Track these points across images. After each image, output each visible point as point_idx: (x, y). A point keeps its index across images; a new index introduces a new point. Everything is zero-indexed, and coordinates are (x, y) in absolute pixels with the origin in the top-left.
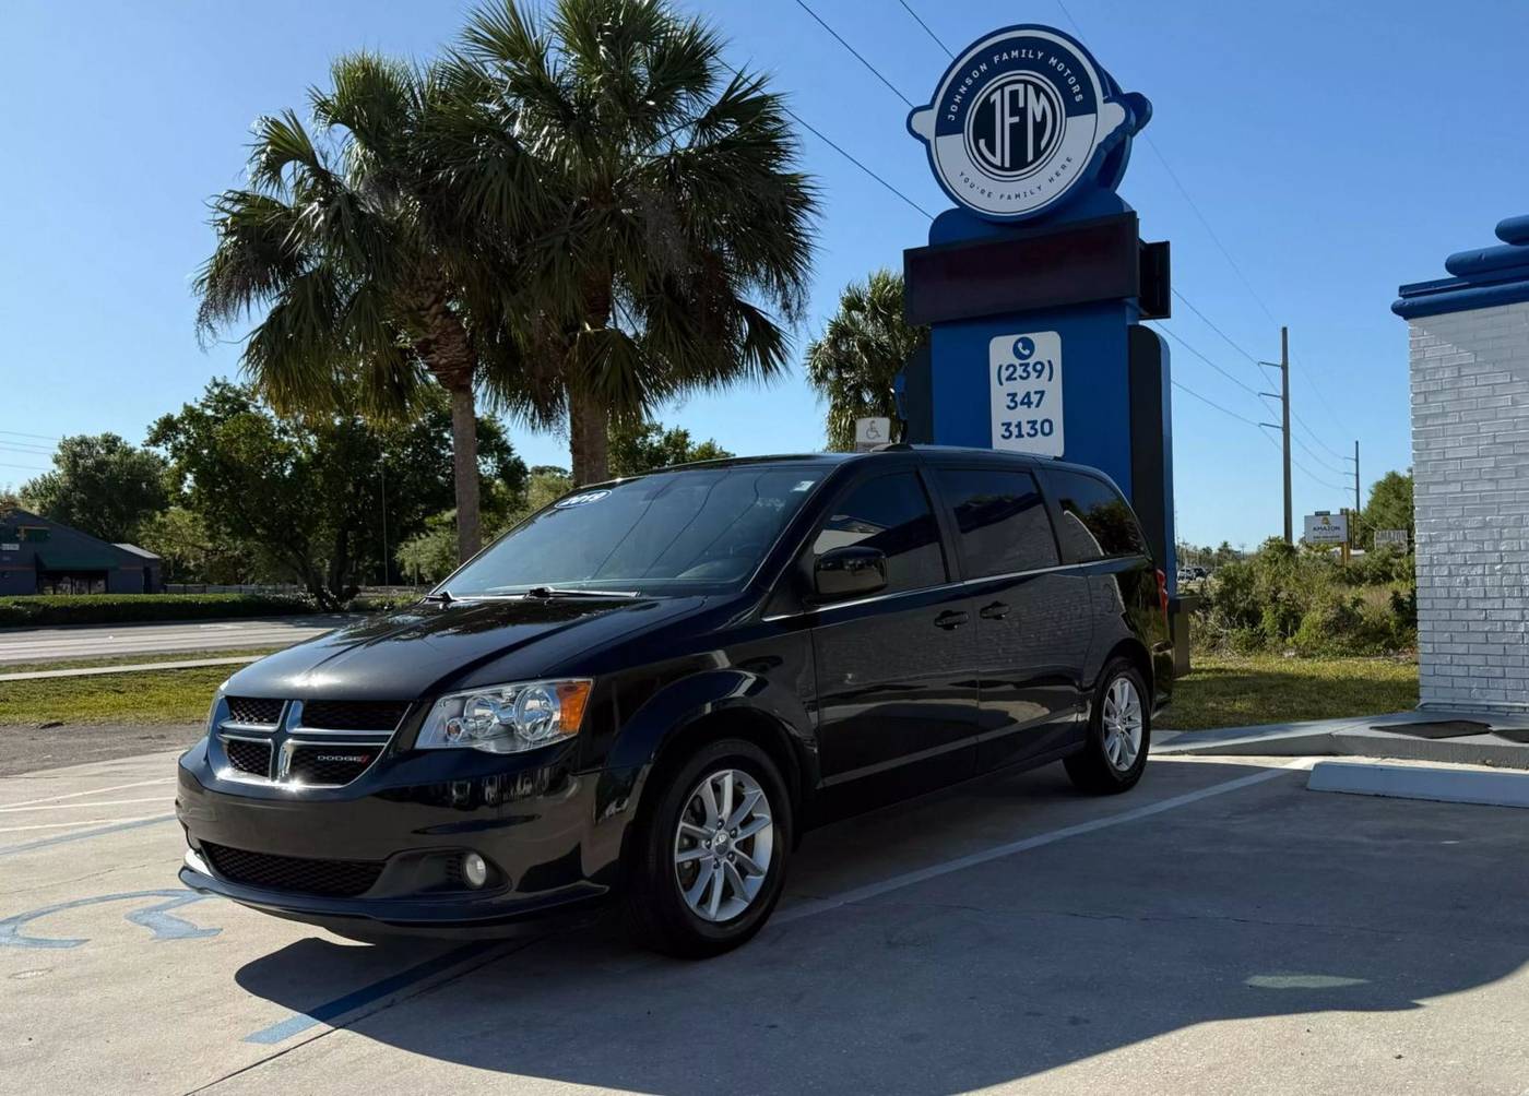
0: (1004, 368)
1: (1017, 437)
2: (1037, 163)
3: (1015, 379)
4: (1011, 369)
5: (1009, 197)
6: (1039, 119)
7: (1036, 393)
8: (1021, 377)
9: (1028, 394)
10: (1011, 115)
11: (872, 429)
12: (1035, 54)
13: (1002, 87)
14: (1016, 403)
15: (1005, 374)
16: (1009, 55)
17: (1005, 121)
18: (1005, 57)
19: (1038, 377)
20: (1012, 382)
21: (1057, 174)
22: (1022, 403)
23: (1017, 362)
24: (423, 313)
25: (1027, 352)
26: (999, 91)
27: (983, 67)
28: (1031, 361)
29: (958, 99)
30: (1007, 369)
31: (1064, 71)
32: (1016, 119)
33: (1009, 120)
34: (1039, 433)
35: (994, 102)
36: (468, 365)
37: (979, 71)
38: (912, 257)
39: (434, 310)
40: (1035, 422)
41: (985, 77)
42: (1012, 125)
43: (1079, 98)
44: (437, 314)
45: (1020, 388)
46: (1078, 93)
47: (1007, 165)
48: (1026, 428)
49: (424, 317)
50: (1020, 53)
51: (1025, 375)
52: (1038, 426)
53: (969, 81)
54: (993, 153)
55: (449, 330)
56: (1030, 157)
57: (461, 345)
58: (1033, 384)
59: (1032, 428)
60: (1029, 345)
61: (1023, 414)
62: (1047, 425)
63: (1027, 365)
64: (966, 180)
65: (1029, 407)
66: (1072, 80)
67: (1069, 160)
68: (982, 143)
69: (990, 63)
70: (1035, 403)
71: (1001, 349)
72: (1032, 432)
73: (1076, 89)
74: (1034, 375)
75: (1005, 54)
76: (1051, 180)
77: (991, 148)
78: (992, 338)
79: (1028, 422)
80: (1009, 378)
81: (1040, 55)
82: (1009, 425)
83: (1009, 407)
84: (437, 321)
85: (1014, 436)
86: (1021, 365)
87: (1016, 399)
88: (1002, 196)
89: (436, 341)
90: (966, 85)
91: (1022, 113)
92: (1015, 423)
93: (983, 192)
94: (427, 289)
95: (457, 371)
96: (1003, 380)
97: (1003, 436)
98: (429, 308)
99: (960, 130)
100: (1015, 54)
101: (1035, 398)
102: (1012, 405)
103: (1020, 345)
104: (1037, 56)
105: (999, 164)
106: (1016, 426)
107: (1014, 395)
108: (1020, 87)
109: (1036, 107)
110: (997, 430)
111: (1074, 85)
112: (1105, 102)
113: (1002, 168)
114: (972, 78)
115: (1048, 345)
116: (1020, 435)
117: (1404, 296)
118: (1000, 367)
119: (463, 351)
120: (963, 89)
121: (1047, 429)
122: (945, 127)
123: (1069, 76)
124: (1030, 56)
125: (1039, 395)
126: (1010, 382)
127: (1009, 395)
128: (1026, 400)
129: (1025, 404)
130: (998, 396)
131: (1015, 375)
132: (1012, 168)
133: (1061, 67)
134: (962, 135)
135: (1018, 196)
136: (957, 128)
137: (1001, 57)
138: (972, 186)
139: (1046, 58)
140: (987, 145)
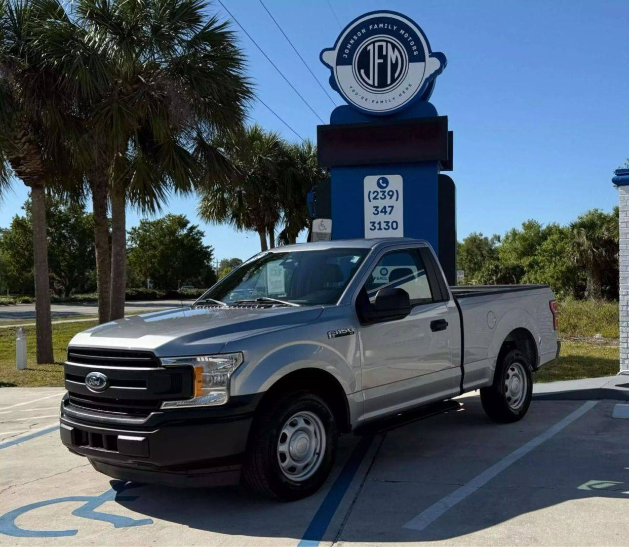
0: (372, 193)
1: (378, 229)
2: (394, 85)
3: (378, 199)
4: (376, 194)
5: (377, 102)
6: (394, 62)
7: (389, 207)
8: (381, 198)
9: (385, 207)
10: (379, 58)
11: (321, 225)
12: (392, 27)
13: (374, 43)
14: (378, 212)
15: (372, 196)
16: (378, 26)
17: (375, 61)
18: (376, 26)
19: (391, 198)
21: (404, 92)
22: (382, 212)
23: (379, 190)
24: (17, 141)
25: (384, 185)
26: (372, 45)
27: (364, 31)
28: (387, 190)
29: (349, 46)
30: (374, 193)
31: (408, 38)
32: (381, 61)
33: (377, 61)
34: (391, 228)
35: (369, 50)
36: (43, 173)
37: (361, 32)
38: (321, 130)
39: (23, 140)
40: (388, 222)
41: (364, 37)
42: (379, 64)
43: (416, 53)
44: (25, 143)
45: (381, 204)
46: (415, 50)
47: (376, 84)
48: (383, 225)
49: (17, 143)
50: (384, 26)
51: (383, 197)
52: (390, 224)
53: (355, 37)
54: (369, 78)
55: (32, 152)
56: (389, 82)
57: (39, 161)
58: (387, 202)
59: (387, 225)
60: (386, 181)
61: (382, 218)
62: (395, 225)
63: (385, 192)
64: (354, 91)
65: (385, 214)
66: (412, 43)
68: (362, 71)
69: (367, 29)
70: (388, 212)
71: (370, 183)
72: (387, 227)
73: (415, 48)
74: (388, 197)
75: (376, 25)
76: (400, 95)
77: (368, 75)
78: (365, 177)
79: (385, 222)
80: (375, 198)
81: (395, 28)
82: (374, 223)
83: (374, 213)
84: (25, 147)
85: (377, 229)
86: (381, 192)
87: (378, 209)
88: (373, 101)
89: (24, 158)
90: (354, 39)
91: (385, 58)
92: (377, 222)
93: (363, 98)
94: (19, 127)
96: (371, 199)
97: (371, 229)
98: (21, 139)
99: (351, 64)
100: (381, 25)
101: (388, 210)
102: (376, 212)
103: (381, 181)
104: (393, 28)
105: (372, 84)
106: (378, 224)
107: (377, 207)
108: (384, 44)
109: (392, 55)
110: (367, 226)
111: (413, 46)
112: (430, 56)
113: (373, 86)
114: (357, 35)
115: (396, 182)
118: (370, 192)
119: (39, 165)
120: (352, 41)
121: (395, 226)
122: (341, 61)
123: (411, 41)
124: (390, 28)
125: (391, 208)
126: (375, 200)
127: (374, 207)
128: (384, 210)
129: (383, 212)
130: (368, 207)
131: (378, 197)
132: (379, 87)
133: (406, 35)
134: (351, 66)
135: (382, 102)
136: (348, 62)
137: (373, 26)
138: (356, 94)
139: (398, 30)
140: (365, 73)
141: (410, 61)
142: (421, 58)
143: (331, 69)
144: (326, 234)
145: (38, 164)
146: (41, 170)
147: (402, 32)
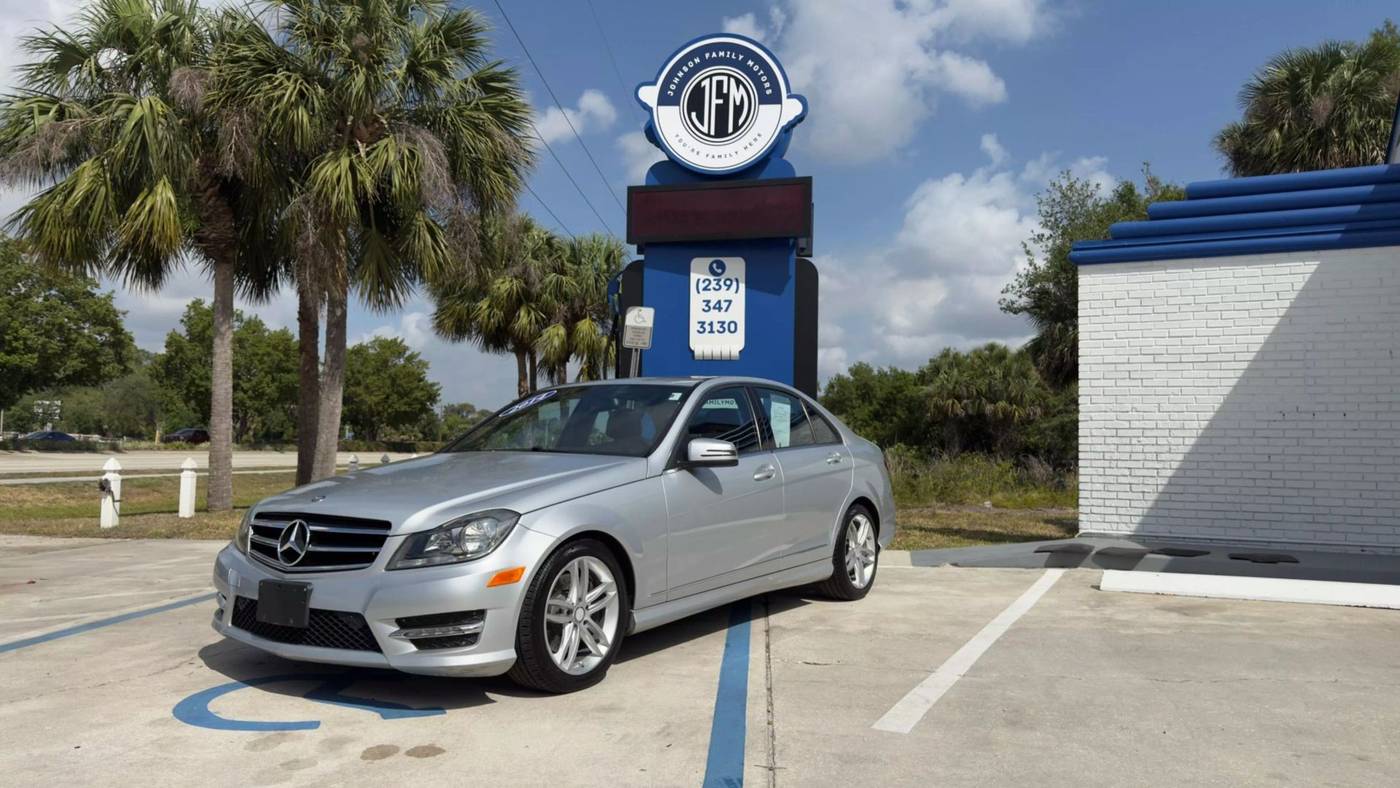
0: (701, 281)
1: (709, 332)
2: (736, 135)
3: (710, 290)
4: (707, 282)
5: (713, 157)
6: (738, 103)
7: (726, 301)
8: (715, 289)
9: (719, 302)
11: (639, 316)
12: (736, 56)
13: (711, 77)
14: (710, 307)
15: (702, 286)
16: (717, 54)
17: (712, 102)
18: (714, 55)
19: (728, 289)
21: (751, 144)
22: (714, 308)
23: (712, 278)
24: (199, 194)
25: (719, 271)
26: (708, 79)
27: (697, 60)
28: (723, 277)
29: (676, 80)
30: (704, 281)
31: (759, 71)
32: (721, 101)
33: (715, 101)
34: (727, 331)
35: (704, 86)
37: (694, 62)
38: (633, 192)
39: (208, 193)
40: (723, 323)
41: (698, 68)
42: (717, 105)
43: (769, 92)
44: (211, 196)
45: (713, 297)
46: (768, 88)
47: (712, 133)
48: (716, 327)
50: (726, 54)
51: (717, 287)
52: (726, 326)
53: (685, 69)
54: (702, 124)
55: (220, 210)
56: (730, 130)
58: (724, 294)
59: (721, 327)
60: (722, 266)
61: (714, 316)
62: (732, 326)
63: (719, 280)
64: (680, 141)
65: (719, 311)
66: (764, 79)
67: (759, 135)
68: (694, 114)
69: (702, 58)
70: (724, 309)
71: (700, 267)
72: (721, 330)
73: (767, 85)
74: (724, 288)
75: (714, 53)
76: (746, 148)
77: (701, 119)
78: (692, 258)
79: (719, 322)
80: (705, 289)
81: (741, 57)
82: (704, 323)
83: (704, 310)
84: (211, 202)
85: (707, 331)
86: (715, 280)
87: (710, 304)
88: (707, 155)
90: (683, 71)
91: (726, 97)
92: (708, 322)
93: (692, 150)
95: (223, 245)
96: (700, 290)
97: (699, 331)
98: (205, 190)
99: (677, 103)
100: (722, 54)
101: (724, 305)
102: (707, 308)
103: (715, 266)
104: (739, 58)
105: (706, 132)
106: (709, 324)
107: (709, 302)
108: (725, 79)
109: (736, 94)
110: (694, 327)
111: (766, 82)
112: (789, 97)
113: (709, 135)
114: (687, 66)
116: (711, 332)
118: (699, 280)
120: (680, 74)
121: (732, 328)
122: (664, 100)
123: (762, 75)
124: (733, 57)
125: (727, 303)
126: (706, 292)
127: (704, 301)
128: (717, 306)
129: (717, 309)
130: (696, 301)
131: (710, 287)
132: (715, 136)
133: (756, 68)
134: (677, 107)
135: (720, 156)
136: (674, 101)
137: (711, 54)
138: (684, 145)
139: (745, 60)
140: (697, 117)
141: (760, 103)
142: (776, 99)
143: (649, 110)
144: (645, 329)
147: (750, 63)
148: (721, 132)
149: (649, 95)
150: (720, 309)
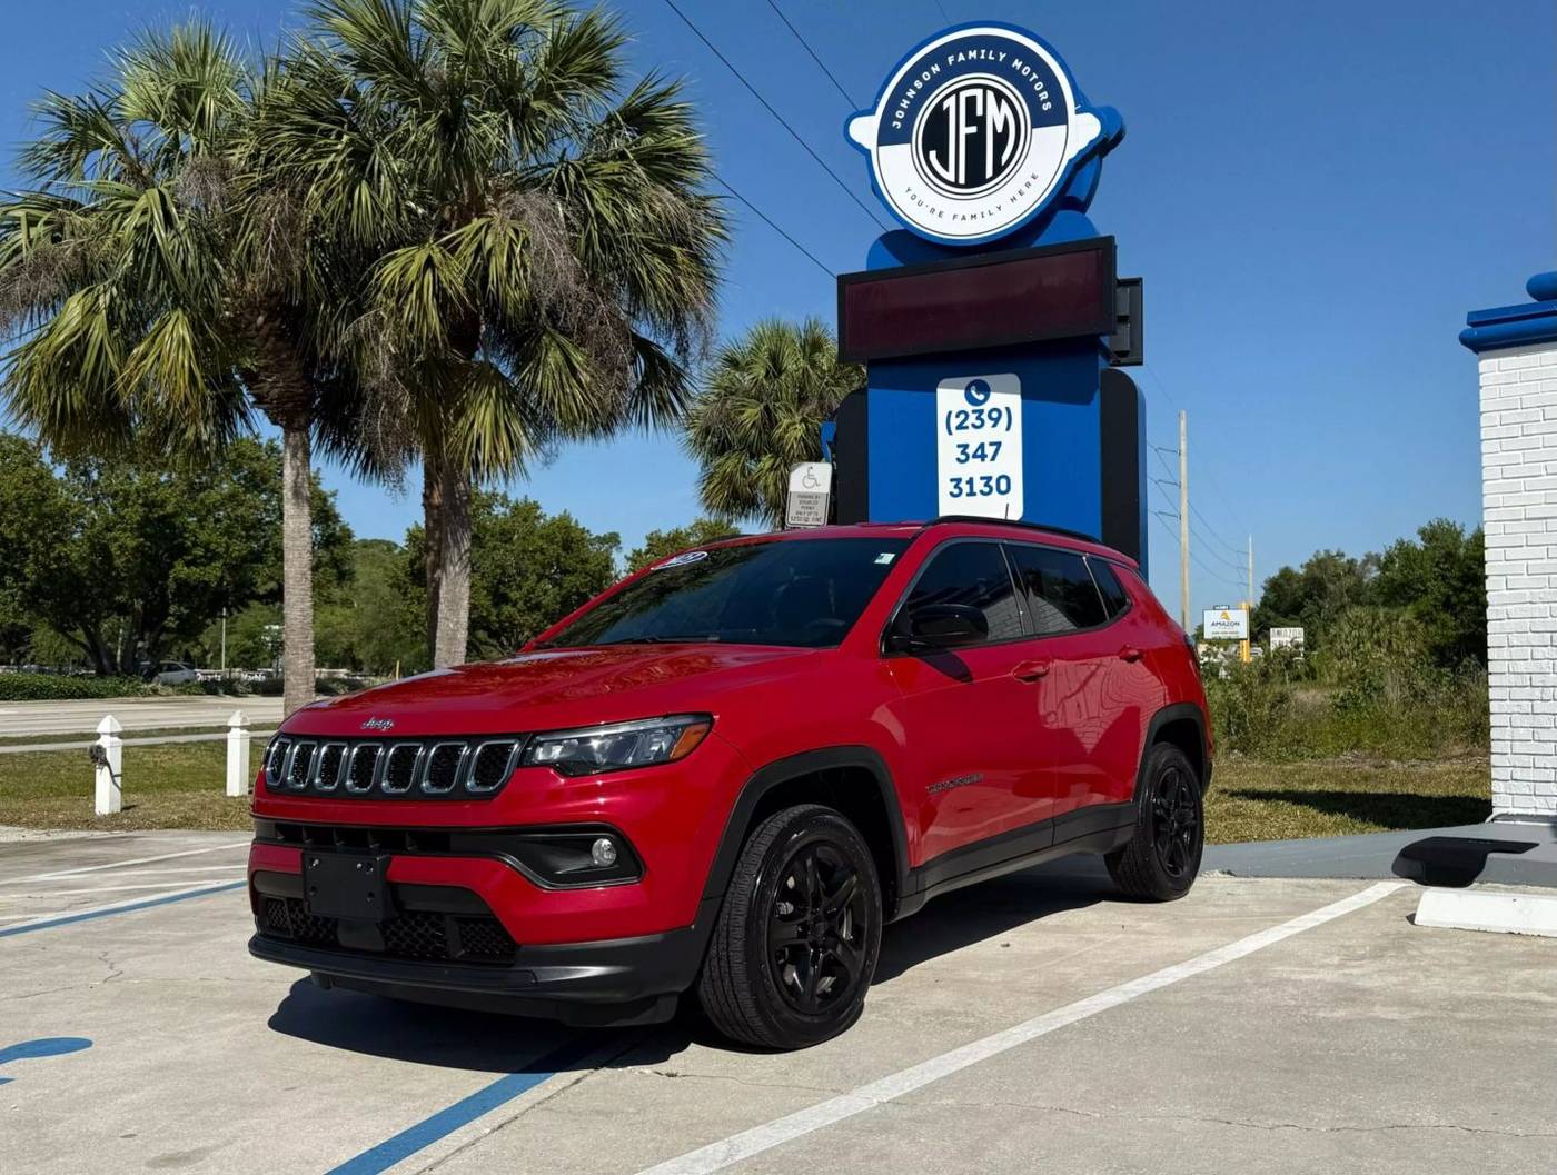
0: (953, 415)
1: (968, 495)
2: (998, 179)
3: (967, 427)
4: (962, 416)
5: (964, 218)
6: (1000, 130)
7: (991, 444)
8: (973, 425)
9: (982, 446)
11: (809, 477)
12: (996, 55)
13: (957, 92)
14: (967, 456)
15: (955, 422)
16: (966, 55)
17: (959, 132)
18: (961, 57)
19: (994, 426)
20: (963, 431)
21: (1021, 193)
22: (975, 456)
23: (969, 408)
25: (981, 397)
26: (953, 98)
27: (935, 69)
28: (986, 407)
29: (905, 104)
30: (957, 416)
31: (1030, 75)
32: (973, 129)
33: (965, 130)
34: (995, 491)
35: (948, 108)
36: (304, 398)
37: (931, 72)
38: (847, 283)
40: (989, 478)
41: (937, 81)
42: (968, 136)
43: (1047, 106)
44: (268, 335)
45: (973, 438)
46: (1045, 101)
47: (962, 180)
48: (979, 485)
50: (979, 54)
51: (978, 423)
52: (993, 483)
53: (918, 84)
54: (946, 168)
56: (989, 173)
57: (297, 373)
58: (988, 434)
59: (986, 485)
60: (984, 389)
61: (975, 469)
62: (1003, 483)
63: (981, 412)
64: (913, 197)
65: (983, 460)
66: (1039, 86)
67: (1034, 177)
68: (933, 154)
69: (943, 65)
70: (990, 456)
71: (950, 394)
72: (986, 490)
73: (1044, 96)
74: (989, 423)
75: (961, 55)
76: (1014, 199)
77: (945, 164)
78: (939, 380)
79: (982, 478)
80: (960, 427)
81: (1002, 56)
82: (959, 480)
83: (958, 459)
84: (269, 345)
85: (964, 494)
86: (974, 412)
87: (967, 451)
88: (955, 216)
90: (915, 89)
92: (966, 479)
93: (933, 210)
95: (290, 405)
96: (953, 429)
97: (952, 494)
99: (909, 141)
100: (973, 54)
101: (990, 451)
102: (963, 457)
103: (973, 389)
104: (999, 57)
105: (953, 180)
106: (968, 482)
107: (966, 446)
108: (978, 93)
109: (996, 116)
110: (945, 486)
111: (1041, 91)
112: (1077, 112)
113: (956, 184)
114: (921, 80)
117: (1474, 325)
118: (950, 413)
119: (298, 381)
120: (911, 93)
121: (1003, 486)
122: (888, 136)
123: (1035, 81)
124: (991, 57)
125: (995, 447)
126: (959, 431)
127: (959, 446)
128: (979, 453)
129: (978, 457)
130: (947, 447)
131: (967, 423)
132: (968, 185)
133: (1026, 71)
134: (909, 145)
135: (974, 216)
136: (902, 137)
137: (956, 58)
138: (920, 204)
139: (1009, 60)
140: (938, 157)
141: (1034, 126)
142: (1058, 117)
143: (867, 153)
144: (818, 497)
145: (294, 378)
146: (301, 391)
147: (1017, 64)
148: (976, 177)
149: (865, 130)
150: (983, 457)
